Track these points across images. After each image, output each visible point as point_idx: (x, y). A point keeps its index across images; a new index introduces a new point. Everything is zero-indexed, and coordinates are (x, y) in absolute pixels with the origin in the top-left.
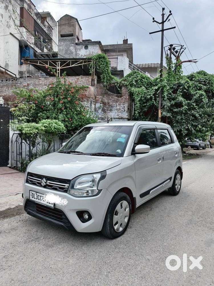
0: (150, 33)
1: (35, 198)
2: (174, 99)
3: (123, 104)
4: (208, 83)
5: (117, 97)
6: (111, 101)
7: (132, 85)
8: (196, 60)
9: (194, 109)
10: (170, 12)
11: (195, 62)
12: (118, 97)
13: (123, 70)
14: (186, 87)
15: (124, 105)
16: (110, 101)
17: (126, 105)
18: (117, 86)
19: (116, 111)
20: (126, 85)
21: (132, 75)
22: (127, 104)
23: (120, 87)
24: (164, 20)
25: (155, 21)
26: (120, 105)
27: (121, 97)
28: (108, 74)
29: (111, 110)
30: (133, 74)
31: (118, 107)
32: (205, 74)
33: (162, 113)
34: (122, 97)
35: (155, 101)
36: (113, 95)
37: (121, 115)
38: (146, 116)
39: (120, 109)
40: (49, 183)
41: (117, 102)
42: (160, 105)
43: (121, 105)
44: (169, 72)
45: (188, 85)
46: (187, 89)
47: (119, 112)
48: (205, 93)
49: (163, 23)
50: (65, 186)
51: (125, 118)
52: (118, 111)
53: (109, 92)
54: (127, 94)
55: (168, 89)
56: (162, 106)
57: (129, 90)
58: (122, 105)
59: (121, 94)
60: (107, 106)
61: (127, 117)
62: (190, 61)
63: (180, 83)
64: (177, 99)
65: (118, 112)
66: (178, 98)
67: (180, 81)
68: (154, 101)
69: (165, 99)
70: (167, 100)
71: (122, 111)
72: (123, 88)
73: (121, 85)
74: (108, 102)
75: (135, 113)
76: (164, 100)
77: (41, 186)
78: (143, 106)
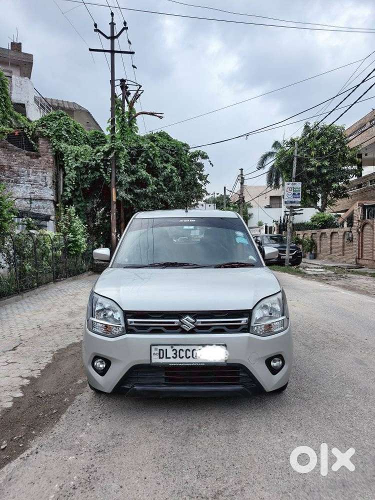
0: (91, 50)
1: (170, 358)
2: (134, 172)
3: (43, 173)
4: (176, 153)
5: (28, 157)
6: (16, 163)
7: (59, 138)
8: (162, 114)
9: (163, 191)
10: (125, 23)
11: (160, 117)
12: (32, 157)
13: (24, 105)
14: (151, 155)
15: (45, 174)
16: (12, 163)
17: (49, 175)
18: (28, 134)
19: (28, 185)
20: (48, 136)
21: (56, 118)
22: (51, 171)
23: (35, 139)
24: (115, 35)
25: (99, 31)
26: (36, 172)
27: (38, 157)
28: (7, 108)
29: (16, 182)
30: (58, 117)
31: (32, 178)
32: (168, 138)
33: (117, 194)
34: (40, 158)
35: (106, 173)
36: (19, 152)
37: (38, 193)
38: (85, 198)
39: (35, 181)
40: (202, 322)
41: (28, 166)
42: (113, 179)
43: (38, 174)
44: (123, 126)
45: (153, 152)
46: (152, 158)
47: (34, 186)
48: (176, 169)
49: (112, 38)
50: (240, 321)
51: (47, 198)
52: (32, 185)
53: (10, 145)
54: (50, 153)
55: (126, 155)
56: (117, 183)
57: (55, 146)
58: (40, 174)
59: (36, 151)
60: (7, 172)
61: (52, 198)
62: (152, 114)
63: (141, 147)
64: (139, 174)
65: (33, 188)
66: (141, 172)
67: (140, 143)
68: (104, 172)
69: (121, 171)
70: (124, 173)
71: (42, 185)
72: (41, 141)
73: (37, 134)
74: (9, 165)
75: (64, 191)
76: (119, 172)
77: (184, 332)
78: (82, 180)
